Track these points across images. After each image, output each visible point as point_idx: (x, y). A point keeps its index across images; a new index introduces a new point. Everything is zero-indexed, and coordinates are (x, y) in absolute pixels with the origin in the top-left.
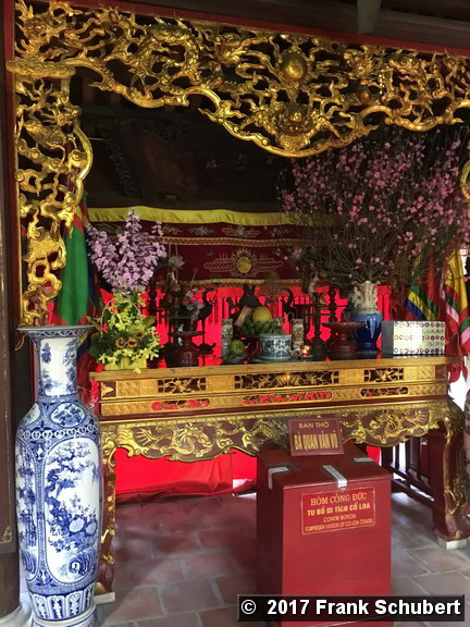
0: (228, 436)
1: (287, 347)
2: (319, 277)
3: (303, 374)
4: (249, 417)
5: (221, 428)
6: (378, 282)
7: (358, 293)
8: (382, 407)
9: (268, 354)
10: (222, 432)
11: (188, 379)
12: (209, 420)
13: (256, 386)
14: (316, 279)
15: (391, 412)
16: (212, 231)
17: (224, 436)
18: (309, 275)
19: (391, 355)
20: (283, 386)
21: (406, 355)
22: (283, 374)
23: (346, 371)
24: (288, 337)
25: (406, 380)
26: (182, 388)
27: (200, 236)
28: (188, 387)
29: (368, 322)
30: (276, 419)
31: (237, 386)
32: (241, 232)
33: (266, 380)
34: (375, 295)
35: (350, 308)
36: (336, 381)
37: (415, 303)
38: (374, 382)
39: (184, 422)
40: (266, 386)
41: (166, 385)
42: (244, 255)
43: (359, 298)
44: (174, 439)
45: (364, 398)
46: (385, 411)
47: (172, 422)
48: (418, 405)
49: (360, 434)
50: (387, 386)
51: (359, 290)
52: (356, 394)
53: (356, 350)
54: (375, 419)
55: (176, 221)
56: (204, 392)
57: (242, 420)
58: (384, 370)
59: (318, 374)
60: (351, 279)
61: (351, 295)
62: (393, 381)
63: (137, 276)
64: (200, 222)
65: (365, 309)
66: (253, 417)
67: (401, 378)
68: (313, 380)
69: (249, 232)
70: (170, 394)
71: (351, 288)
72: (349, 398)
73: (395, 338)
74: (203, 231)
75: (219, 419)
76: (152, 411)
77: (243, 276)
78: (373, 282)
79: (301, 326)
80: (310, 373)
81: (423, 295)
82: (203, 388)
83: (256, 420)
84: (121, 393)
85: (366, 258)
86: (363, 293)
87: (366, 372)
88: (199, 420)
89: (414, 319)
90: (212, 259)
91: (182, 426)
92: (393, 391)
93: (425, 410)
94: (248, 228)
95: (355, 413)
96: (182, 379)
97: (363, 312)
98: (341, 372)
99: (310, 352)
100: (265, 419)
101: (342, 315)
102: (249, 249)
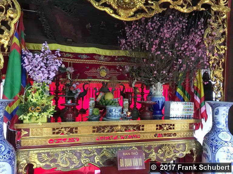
0: (87, 157)
1: (119, 113)
2: (137, 80)
3: (127, 126)
4: (99, 147)
5: (85, 153)
6: (164, 83)
7: (154, 88)
8: (164, 142)
9: (110, 116)
10: (85, 155)
11: (68, 128)
12: (79, 148)
13: (103, 131)
14: (136, 81)
15: (169, 145)
16: (89, 57)
17: (86, 157)
18: (132, 79)
19: (169, 118)
20: (117, 132)
21: (176, 118)
22: (117, 126)
23: (147, 125)
24: (120, 108)
25: (176, 130)
26: (65, 132)
27: (83, 59)
28: (69, 131)
29: (159, 102)
30: (112, 148)
31: (94, 131)
32: (102, 58)
33: (108, 129)
34: (162, 89)
35: (150, 94)
36: (143, 129)
37: (180, 93)
38: (161, 131)
39: (65, 149)
40: (108, 131)
41: (57, 131)
42: (103, 69)
43: (155, 90)
44: (59, 159)
45: (156, 138)
46: (166, 145)
47: (59, 150)
48: (181, 142)
49: (153, 156)
50: (167, 132)
51: (155, 86)
52: (152, 136)
53: (153, 114)
54: (160, 149)
55: (72, 52)
56: (77, 134)
57: (95, 149)
58: (165, 125)
59: (134, 126)
60: (151, 81)
61: (151, 88)
62: (170, 130)
63: (46, 75)
64: (83, 52)
65: (157, 95)
66: (101, 147)
67: (174, 128)
68: (131, 129)
69: (106, 58)
70: (59, 135)
71: (151, 85)
72: (148, 138)
73: (171, 109)
74: (84, 57)
75: (84, 148)
76: (49, 144)
77: (103, 78)
78: (161, 83)
79: (127, 102)
80: (130, 125)
81: (183, 90)
82: (76, 132)
83: (102, 149)
84: (32, 135)
85: (158, 71)
86: (157, 88)
87: (157, 126)
88: (73, 149)
89: (179, 101)
90: (88, 70)
91: (64, 152)
92: (170, 135)
93: (184, 145)
94: (105, 56)
95: (151, 145)
96: (65, 128)
97: (156, 97)
98: (145, 125)
99: (131, 115)
100: (107, 148)
101: (147, 97)
102: (106, 66)
